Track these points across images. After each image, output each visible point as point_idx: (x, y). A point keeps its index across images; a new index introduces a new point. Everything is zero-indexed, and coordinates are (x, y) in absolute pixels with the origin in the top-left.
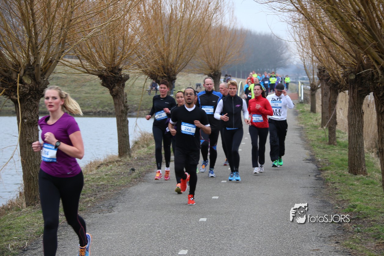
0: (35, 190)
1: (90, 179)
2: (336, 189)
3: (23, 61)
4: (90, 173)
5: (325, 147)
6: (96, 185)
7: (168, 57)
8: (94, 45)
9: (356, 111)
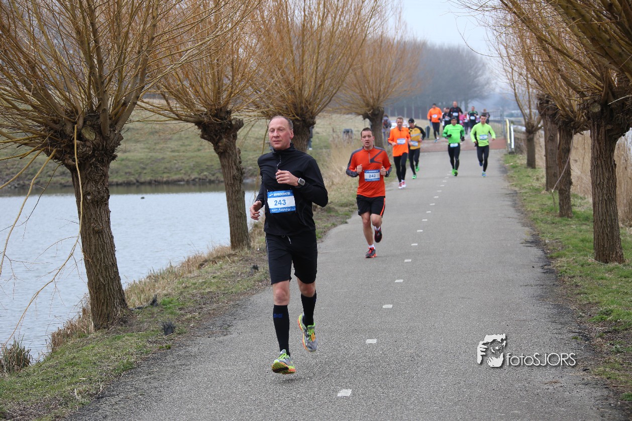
0: (107, 305)
1: (190, 284)
2: (577, 286)
3: (82, 105)
4: (189, 275)
5: (554, 221)
6: (200, 293)
7: (301, 89)
8: (187, 76)
9: (603, 163)
